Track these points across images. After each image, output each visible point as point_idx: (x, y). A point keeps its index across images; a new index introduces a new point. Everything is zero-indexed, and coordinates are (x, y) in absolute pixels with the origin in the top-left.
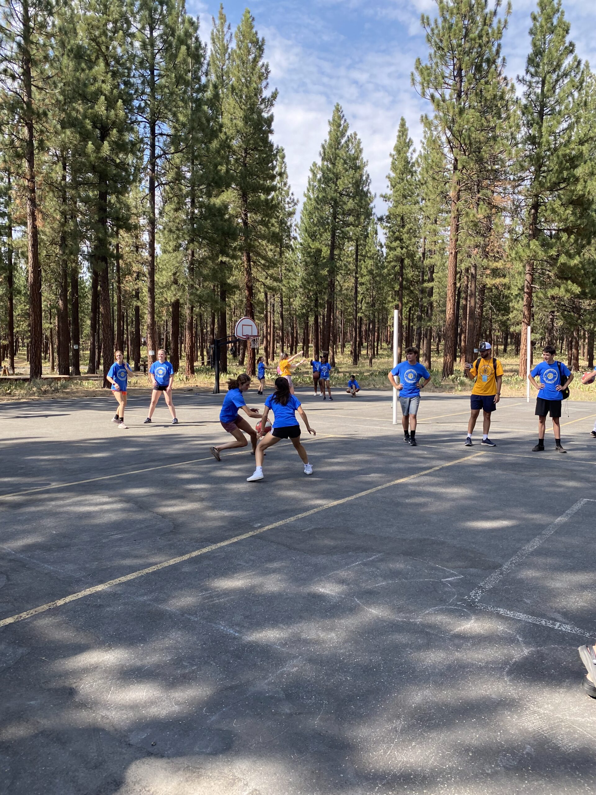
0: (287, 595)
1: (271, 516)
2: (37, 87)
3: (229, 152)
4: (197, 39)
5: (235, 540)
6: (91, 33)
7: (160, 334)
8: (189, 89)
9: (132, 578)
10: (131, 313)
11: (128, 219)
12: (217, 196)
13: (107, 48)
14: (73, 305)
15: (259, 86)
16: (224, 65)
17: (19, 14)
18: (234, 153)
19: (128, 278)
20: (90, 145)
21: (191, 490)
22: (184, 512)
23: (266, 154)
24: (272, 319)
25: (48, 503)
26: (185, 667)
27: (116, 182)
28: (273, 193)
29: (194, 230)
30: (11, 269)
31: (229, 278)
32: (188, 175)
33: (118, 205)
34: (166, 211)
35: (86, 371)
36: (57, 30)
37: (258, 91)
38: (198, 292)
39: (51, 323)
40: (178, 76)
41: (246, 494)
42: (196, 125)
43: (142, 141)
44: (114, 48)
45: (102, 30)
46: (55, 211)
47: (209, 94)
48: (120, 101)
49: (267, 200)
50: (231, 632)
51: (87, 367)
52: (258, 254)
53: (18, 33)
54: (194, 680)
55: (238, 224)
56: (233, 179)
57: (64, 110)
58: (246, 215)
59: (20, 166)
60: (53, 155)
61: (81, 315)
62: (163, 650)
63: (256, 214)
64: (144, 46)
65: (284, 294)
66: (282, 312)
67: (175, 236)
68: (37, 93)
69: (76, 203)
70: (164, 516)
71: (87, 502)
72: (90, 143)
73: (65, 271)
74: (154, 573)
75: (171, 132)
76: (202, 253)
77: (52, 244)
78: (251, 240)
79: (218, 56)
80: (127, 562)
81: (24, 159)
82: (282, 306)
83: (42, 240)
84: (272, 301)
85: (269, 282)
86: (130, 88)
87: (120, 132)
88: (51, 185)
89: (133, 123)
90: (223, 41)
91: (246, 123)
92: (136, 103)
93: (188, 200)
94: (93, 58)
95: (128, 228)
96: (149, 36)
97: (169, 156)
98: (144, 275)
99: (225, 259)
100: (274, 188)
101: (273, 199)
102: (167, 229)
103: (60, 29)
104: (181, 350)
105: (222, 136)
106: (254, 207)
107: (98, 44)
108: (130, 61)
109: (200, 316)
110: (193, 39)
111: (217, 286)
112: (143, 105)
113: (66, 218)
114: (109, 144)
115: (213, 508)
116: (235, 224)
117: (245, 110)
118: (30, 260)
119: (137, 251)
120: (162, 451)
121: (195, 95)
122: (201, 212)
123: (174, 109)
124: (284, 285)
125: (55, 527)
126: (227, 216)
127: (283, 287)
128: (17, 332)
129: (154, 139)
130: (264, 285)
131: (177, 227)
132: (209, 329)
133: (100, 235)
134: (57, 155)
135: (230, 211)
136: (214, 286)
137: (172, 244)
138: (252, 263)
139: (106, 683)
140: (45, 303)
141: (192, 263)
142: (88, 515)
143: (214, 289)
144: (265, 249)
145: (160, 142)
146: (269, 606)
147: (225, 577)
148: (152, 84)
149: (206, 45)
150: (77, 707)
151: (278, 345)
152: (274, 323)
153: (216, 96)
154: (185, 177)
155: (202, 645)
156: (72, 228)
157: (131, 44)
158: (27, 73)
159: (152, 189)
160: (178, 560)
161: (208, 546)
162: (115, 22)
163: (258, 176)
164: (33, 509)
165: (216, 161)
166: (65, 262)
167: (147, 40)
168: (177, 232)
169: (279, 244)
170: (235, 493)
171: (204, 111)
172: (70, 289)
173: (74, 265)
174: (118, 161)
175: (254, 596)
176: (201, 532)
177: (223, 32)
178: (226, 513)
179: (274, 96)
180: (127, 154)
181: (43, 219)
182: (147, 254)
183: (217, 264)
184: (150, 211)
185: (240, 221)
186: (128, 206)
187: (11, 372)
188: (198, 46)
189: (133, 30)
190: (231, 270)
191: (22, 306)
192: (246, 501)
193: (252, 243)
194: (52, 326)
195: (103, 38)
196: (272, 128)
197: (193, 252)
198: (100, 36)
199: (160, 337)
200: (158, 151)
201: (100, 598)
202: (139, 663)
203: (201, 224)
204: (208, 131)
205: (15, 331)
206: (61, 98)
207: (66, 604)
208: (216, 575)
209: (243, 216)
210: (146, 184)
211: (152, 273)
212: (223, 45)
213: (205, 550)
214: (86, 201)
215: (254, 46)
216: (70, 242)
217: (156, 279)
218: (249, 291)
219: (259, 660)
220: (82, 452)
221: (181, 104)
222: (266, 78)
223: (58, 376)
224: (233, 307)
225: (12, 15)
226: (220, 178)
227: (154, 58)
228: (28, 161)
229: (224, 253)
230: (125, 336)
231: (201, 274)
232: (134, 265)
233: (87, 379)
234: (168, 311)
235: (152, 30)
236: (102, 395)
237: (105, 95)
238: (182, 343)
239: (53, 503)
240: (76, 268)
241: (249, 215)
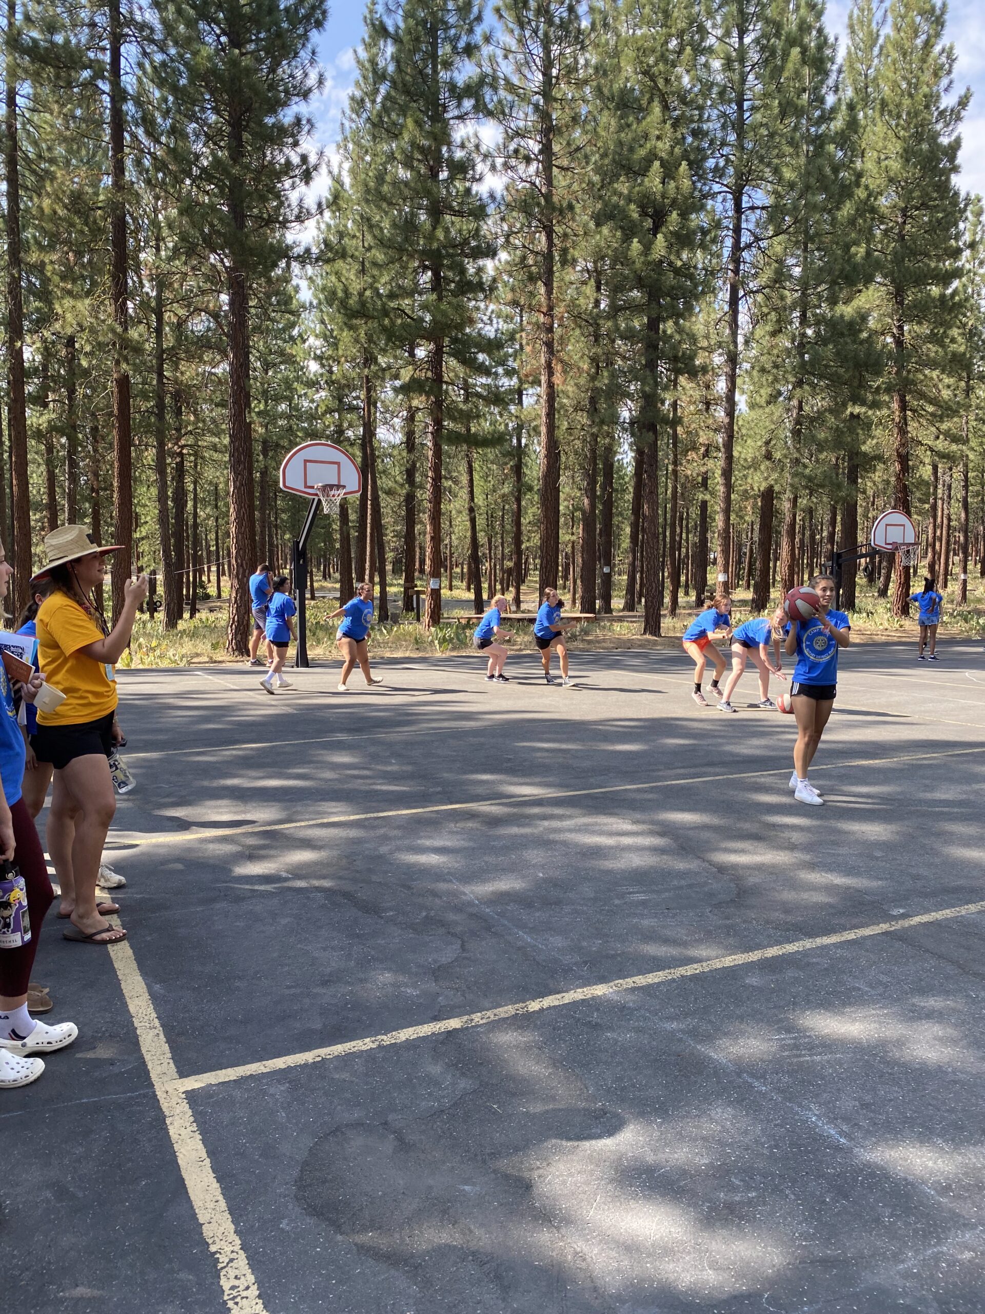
0: (954, 1072)
1: (926, 895)
2: (562, 168)
3: (873, 219)
4: (820, 31)
5: (850, 935)
6: (641, 62)
7: (740, 546)
8: (804, 121)
9: (656, 980)
10: (694, 512)
11: (692, 358)
12: (847, 302)
13: (667, 81)
14: (604, 504)
15: (935, 89)
16: (869, 68)
17: (537, 60)
18: (882, 219)
19: (692, 455)
20: (636, 245)
21: (774, 826)
22: (759, 868)
23: (944, 211)
24: (946, 512)
25: (539, 822)
26: (734, 1189)
27: (675, 298)
28: (956, 284)
29: (803, 364)
30: (519, 453)
31: (864, 443)
32: (797, 271)
33: (677, 337)
34: (757, 337)
35: (621, 606)
36: (591, 71)
37: (932, 99)
38: (807, 471)
39: (573, 534)
40: (784, 101)
41: (878, 845)
42: (812, 180)
43: (718, 225)
44: (679, 78)
45: (658, 54)
46: (582, 357)
47: (838, 124)
48: (684, 163)
49: (943, 296)
50: (833, 1132)
51: (623, 601)
52: (922, 396)
53: (536, 90)
54: (748, 1221)
55: (885, 346)
56: (878, 266)
57: (600, 197)
58: (900, 328)
59: (532, 294)
60: (581, 272)
61: (616, 520)
62: (695, 1140)
63: (919, 323)
64: (728, 65)
65: (971, 465)
66: (965, 500)
67: (770, 378)
68: (561, 178)
69: (613, 341)
70: (722, 869)
71: (597, 828)
72: (635, 240)
73: (593, 451)
74: (694, 978)
75: (768, 201)
76: (817, 403)
77: (576, 410)
78: (909, 372)
79: (860, 54)
80: (653, 949)
81: (540, 283)
82: (966, 487)
83: (563, 406)
84: (947, 479)
85: (941, 445)
86: (702, 139)
87: (684, 215)
88: (577, 317)
89: (704, 197)
90: (869, 25)
91: (908, 160)
92: (711, 163)
93: (796, 314)
94: (644, 103)
95: (693, 373)
96: (737, 46)
97: (763, 244)
98: (718, 449)
99: (857, 410)
100: (957, 273)
101: (955, 292)
102: (757, 368)
103: (597, 69)
104: (775, 571)
105: (861, 193)
106: (919, 312)
107: (653, 78)
108: (703, 95)
109: (810, 512)
110: (814, 33)
111: (843, 459)
112: (722, 163)
113: (598, 367)
114: (665, 237)
115: (812, 866)
116: (879, 347)
117: (904, 140)
118: (543, 438)
119: (707, 409)
120: (728, 748)
121: (813, 129)
122: (818, 333)
123: (776, 161)
124: (972, 449)
125: (543, 866)
126: (865, 335)
127: (968, 453)
128: (527, 548)
129: (739, 220)
130: (932, 450)
131: (774, 362)
132: (825, 534)
133: (647, 389)
134: (588, 271)
135: (872, 323)
136: (837, 459)
137: (765, 392)
138: (909, 413)
139: (587, 1183)
140: (566, 503)
141: (798, 422)
142: (597, 852)
143: (837, 464)
144: (935, 386)
145: (750, 222)
146: (914, 1090)
147: (826, 1009)
148: (739, 126)
149: (836, 39)
150: (535, 1218)
151: (957, 559)
152: (949, 520)
153: (853, 124)
154: (791, 276)
155: (770, 1147)
156: (606, 382)
157: (706, 65)
158: (546, 150)
159: (734, 302)
160: (740, 959)
161: (798, 940)
162: (680, 34)
163: (927, 255)
164: (514, 830)
165: (847, 239)
166: (595, 437)
167: (734, 54)
168: (775, 371)
169: (964, 374)
170: (857, 841)
171: (829, 154)
172: (600, 479)
173: (607, 440)
174: (679, 263)
175: (884, 1061)
176: (787, 911)
177: (870, 10)
178: (838, 880)
179: (963, 102)
180: (692, 250)
181: (565, 372)
182: (723, 414)
183: (844, 421)
184: (730, 339)
185: (889, 340)
186: (694, 335)
187: (514, 608)
188: (823, 43)
189: (711, 41)
190: (869, 429)
191: (534, 509)
192: (877, 858)
193: (911, 376)
194: (574, 538)
195: (661, 66)
196: (957, 162)
197: (800, 403)
198: (656, 64)
199: (740, 550)
200: (746, 238)
201: (598, 1010)
202: (650, 1158)
203: (816, 353)
204: (835, 189)
205: (523, 547)
206: (596, 178)
207: (542, 1010)
208: (808, 1002)
209: (895, 331)
210: (724, 295)
211: (729, 446)
212: (871, 33)
213: (791, 948)
214: (629, 336)
215: (926, 20)
216: (603, 405)
217: (735, 454)
218: (901, 463)
219: (888, 1211)
220: (600, 741)
221: (788, 149)
222: (949, 72)
223: (578, 615)
224: (870, 492)
225: (527, 63)
226: (855, 267)
227: (743, 80)
228: (545, 284)
229: (857, 399)
230: (684, 550)
231: (813, 438)
232: (701, 433)
233: (620, 619)
234: (754, 506)
235: (742, 34)
236: (640, 646)
237: (661, 159)
238: (776, 559)
239: (546, 823)
240: (611, 445)
241: (905, 328)
